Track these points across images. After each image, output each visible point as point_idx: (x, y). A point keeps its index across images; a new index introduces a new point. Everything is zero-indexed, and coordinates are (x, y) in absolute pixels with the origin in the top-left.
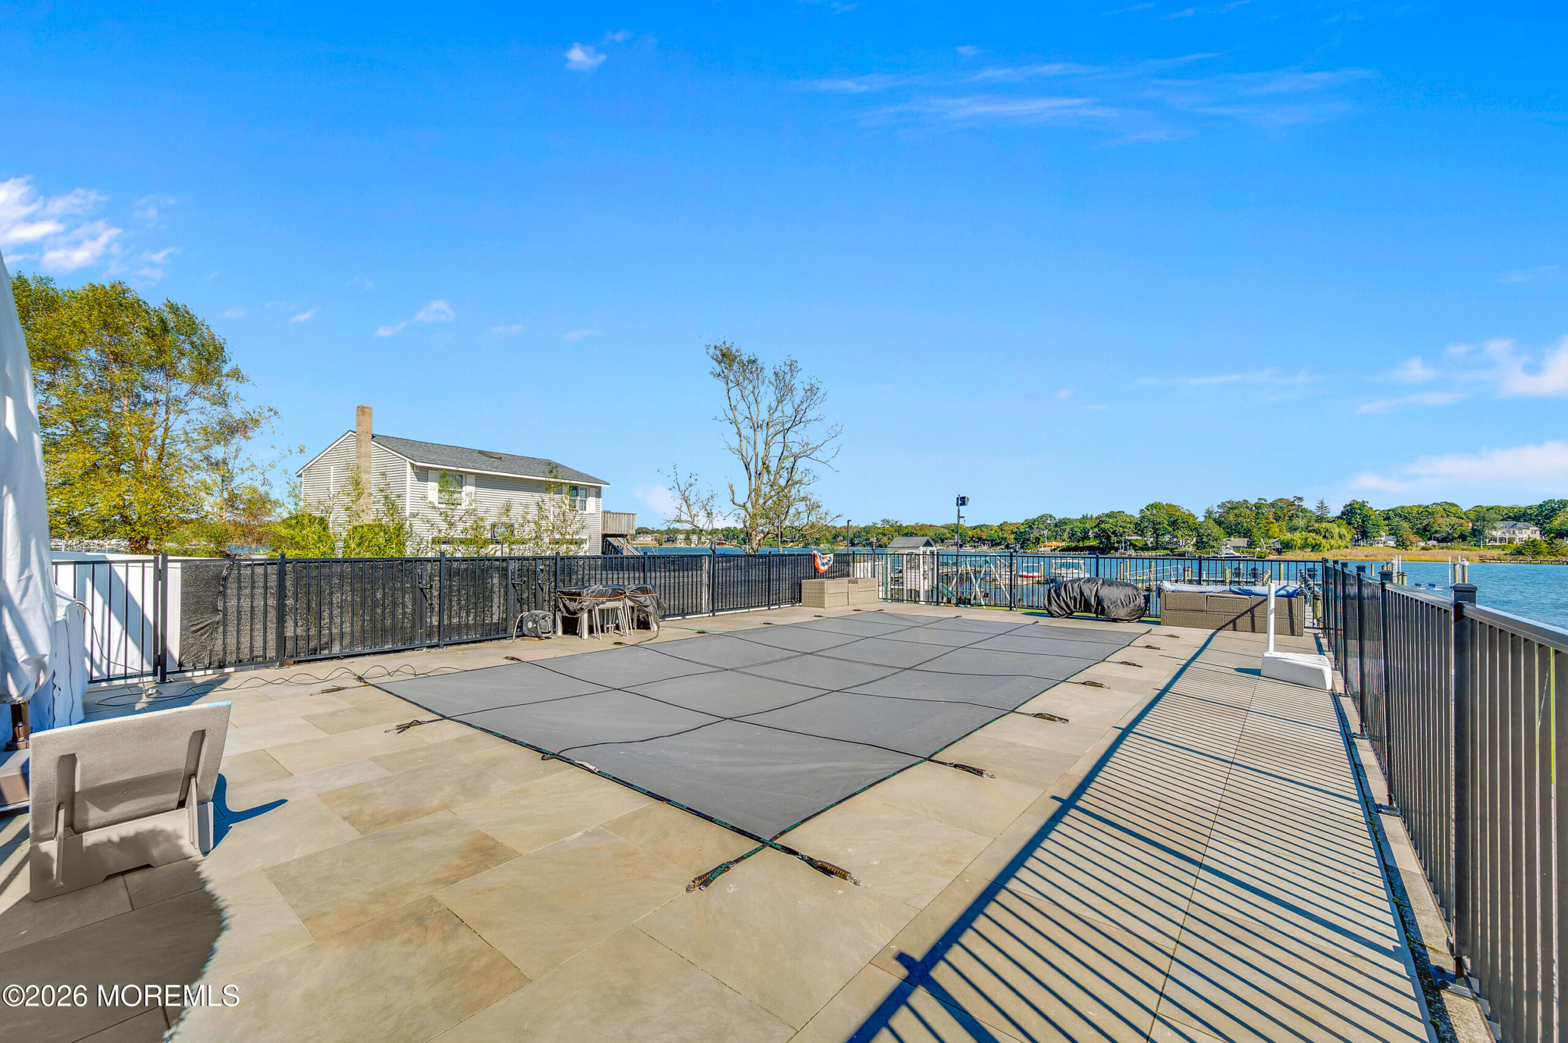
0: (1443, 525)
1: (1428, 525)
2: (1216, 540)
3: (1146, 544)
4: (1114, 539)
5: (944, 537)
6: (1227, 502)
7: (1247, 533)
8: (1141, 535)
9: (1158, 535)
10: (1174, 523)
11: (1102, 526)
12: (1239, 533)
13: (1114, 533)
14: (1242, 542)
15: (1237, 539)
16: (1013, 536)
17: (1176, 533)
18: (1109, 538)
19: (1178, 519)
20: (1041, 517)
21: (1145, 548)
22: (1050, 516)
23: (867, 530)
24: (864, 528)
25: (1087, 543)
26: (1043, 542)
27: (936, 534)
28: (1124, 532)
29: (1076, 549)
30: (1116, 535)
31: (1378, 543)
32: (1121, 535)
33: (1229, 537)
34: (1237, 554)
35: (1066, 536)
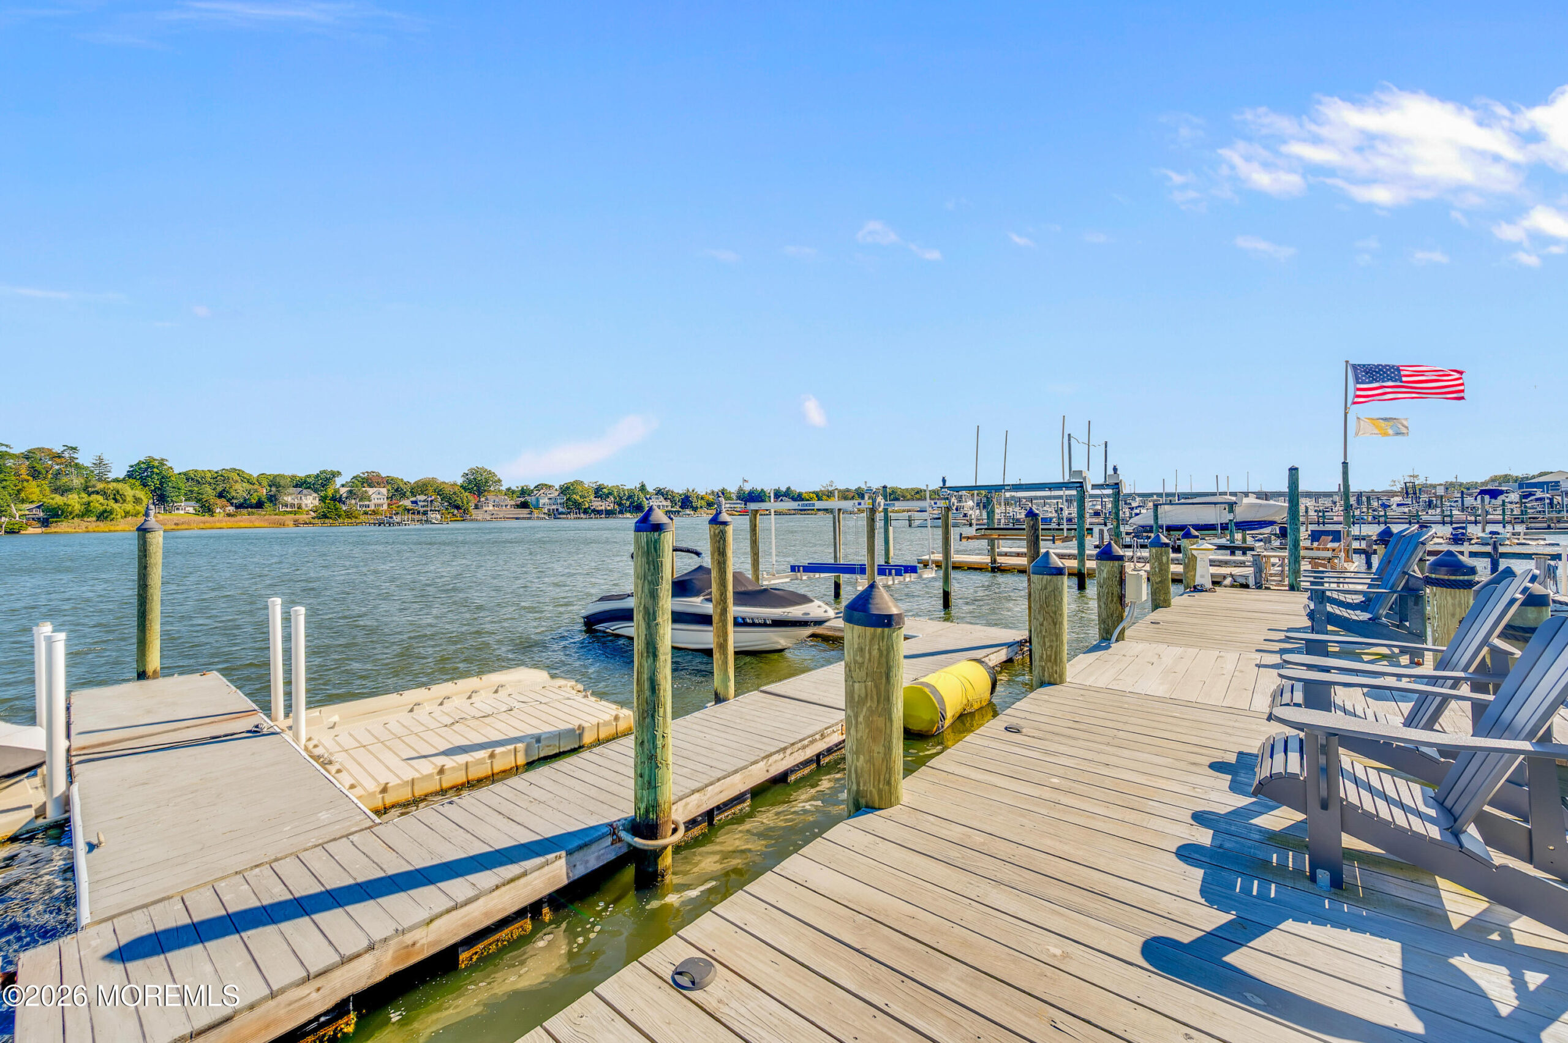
0: (240, 490)
1: (224, 490)
31: (178, 509)
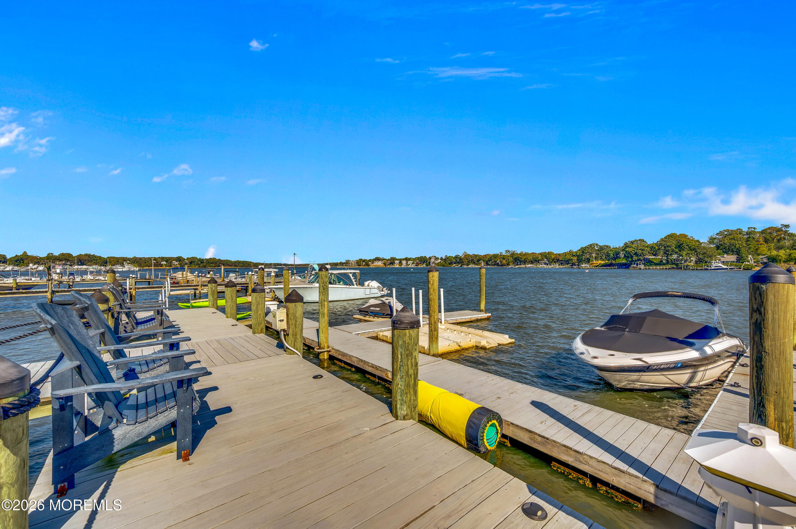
2: (711, 257)
3: (661, 261)
4: (635, 258)
5: (537, 259)
6: (724, 231)
7: (738, 252)
8: (655, 255)
9: (668, 255)
10: (680, 247)
11: (627, 249)
12: (733, 251)
13: (636, 254)
14: (732, 258)
15: (729, 257)
16: (576, 258)
17: (681, 253)
18: (632, 257)
19: (682, 244)
20: (591, 245)
21: (661, 263)
22: (597, 245)
23: (495, 256)
24: (494, 255)
25: (618, 261)
26: (592, 261)
27: (533, 258)
28: (643, 253)
29: (610, 265)
30: (637, 256)
32: (641, 255)
33: (724, 255)
34: (724, 267)
35: (604, 258)
